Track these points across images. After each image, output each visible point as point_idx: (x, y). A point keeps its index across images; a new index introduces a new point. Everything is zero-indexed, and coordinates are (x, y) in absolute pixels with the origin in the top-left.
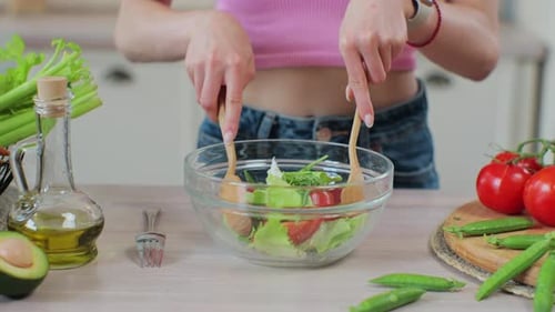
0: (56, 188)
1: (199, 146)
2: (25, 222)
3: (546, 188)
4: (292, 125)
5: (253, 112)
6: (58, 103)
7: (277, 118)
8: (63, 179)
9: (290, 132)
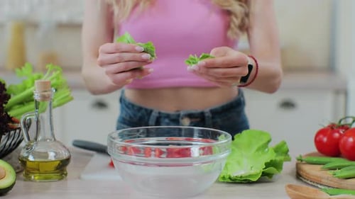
0: (45, 140)
1: (118, 129)
2: (28, 157)
3: (351, 140)
4: (168, 116)
5: (146, 110)
6: (46, 93)
7: (159, 113)
8: (48, 135)
9: (167, 121)
